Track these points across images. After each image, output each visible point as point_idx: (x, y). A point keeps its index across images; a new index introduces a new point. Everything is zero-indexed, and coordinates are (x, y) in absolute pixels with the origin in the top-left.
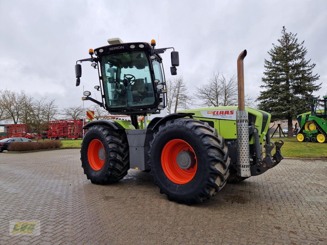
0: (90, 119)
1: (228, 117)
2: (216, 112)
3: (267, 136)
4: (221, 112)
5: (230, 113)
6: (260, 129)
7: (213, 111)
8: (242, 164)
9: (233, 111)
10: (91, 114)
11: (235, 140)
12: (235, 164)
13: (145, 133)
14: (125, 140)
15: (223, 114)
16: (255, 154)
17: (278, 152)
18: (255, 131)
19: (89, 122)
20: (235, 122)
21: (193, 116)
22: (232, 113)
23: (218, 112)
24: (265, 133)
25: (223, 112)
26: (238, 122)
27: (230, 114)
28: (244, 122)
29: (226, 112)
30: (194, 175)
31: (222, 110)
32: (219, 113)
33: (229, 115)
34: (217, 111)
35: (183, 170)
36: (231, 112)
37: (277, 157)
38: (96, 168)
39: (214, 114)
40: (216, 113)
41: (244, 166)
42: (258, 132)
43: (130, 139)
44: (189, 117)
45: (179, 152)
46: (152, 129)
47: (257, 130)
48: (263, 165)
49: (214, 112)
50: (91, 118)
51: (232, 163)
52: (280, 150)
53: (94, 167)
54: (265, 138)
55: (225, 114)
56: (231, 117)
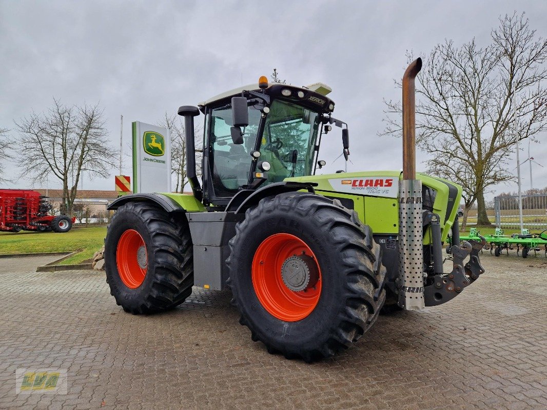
0: (121, 190)
1: (380, 191)
2: (359, 181)
3: (454, 228)
4: (367, 181)
5: (384, 184)
6: (442, 215)
7: (353, 180)
8: (407, 285)
9: (391, 180)
10: (125, 182)
11: (394, 236)
12: (393, 283)
13: (223, 220)
14: (186, 231)
15: (371, 185)
16: (431, 263)
17: (475, 259)
18: (434, 219)
19: (120, 198)
20: (396, 202)
21: (315, 188)
22: (390, 185)
23: (361, 181)
24: (450, 223)
25: (372, 181)
26: (402, 202)
27: (385, 186)
28: (415, 202)
29: (377, 181)
30: (317, 302)
31: (369, 179)
32: (364, 183)
33: (384, 188)
34: (359, 179)
35: (295, 292)
36: (387, 181)
37: (473, 269)
38: (132, 284)
39: (354, 185)
40: (357, 183)
41: (412, 290)
42: (438, 221)
43: (195, 230)
44: (307, 191)
45: (287, 258)
46: (236, 213)
47: (438, 218)
48: (447, 286)
49: (355, 181)
50: (124, 189)
51: (387, 281)
52: (477, 255)
53: (129, 282)
54: (450, 232)
55: (376, 185)
56: (387, 191)
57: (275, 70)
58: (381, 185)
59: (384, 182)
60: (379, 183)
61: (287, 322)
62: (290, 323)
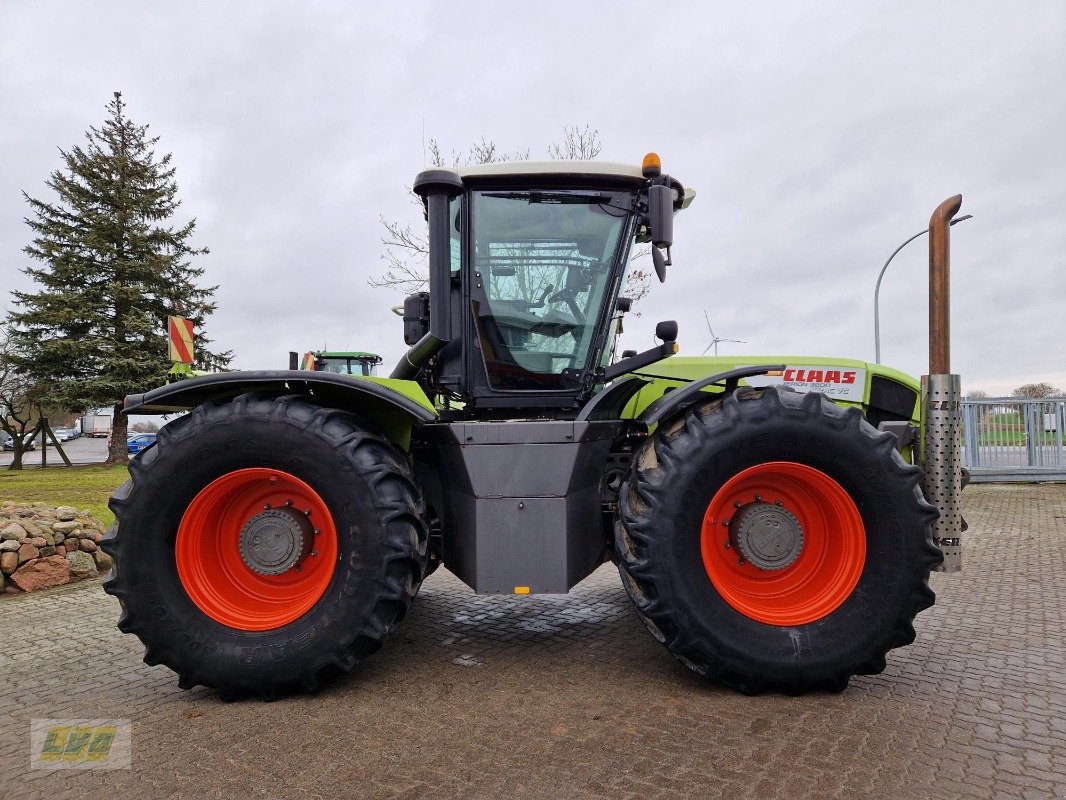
1: (836, 390)
2: (796, 372)
5: (842, 378)
7: (785, 369)
9: (854, 373)
13: (576, 439)
22: (851, 380)
23: (801, 373)
25: (820, 373)
27: (843, 382)
31: (816, 369)
32: (805, 376)
33: (841, 385)
34: (798, 369)
36: (847, 375)
39: (788, 377)
40: (794, 376)
49: (790, 372)
55: (827, 380)
56: (846, 392)
57: (118, 95)
58: (837, 380)
59: (842, 375)
60: (833, 376)
61: (791, 627)
62: (799, 627)
